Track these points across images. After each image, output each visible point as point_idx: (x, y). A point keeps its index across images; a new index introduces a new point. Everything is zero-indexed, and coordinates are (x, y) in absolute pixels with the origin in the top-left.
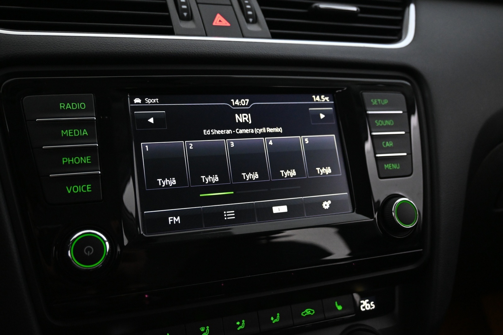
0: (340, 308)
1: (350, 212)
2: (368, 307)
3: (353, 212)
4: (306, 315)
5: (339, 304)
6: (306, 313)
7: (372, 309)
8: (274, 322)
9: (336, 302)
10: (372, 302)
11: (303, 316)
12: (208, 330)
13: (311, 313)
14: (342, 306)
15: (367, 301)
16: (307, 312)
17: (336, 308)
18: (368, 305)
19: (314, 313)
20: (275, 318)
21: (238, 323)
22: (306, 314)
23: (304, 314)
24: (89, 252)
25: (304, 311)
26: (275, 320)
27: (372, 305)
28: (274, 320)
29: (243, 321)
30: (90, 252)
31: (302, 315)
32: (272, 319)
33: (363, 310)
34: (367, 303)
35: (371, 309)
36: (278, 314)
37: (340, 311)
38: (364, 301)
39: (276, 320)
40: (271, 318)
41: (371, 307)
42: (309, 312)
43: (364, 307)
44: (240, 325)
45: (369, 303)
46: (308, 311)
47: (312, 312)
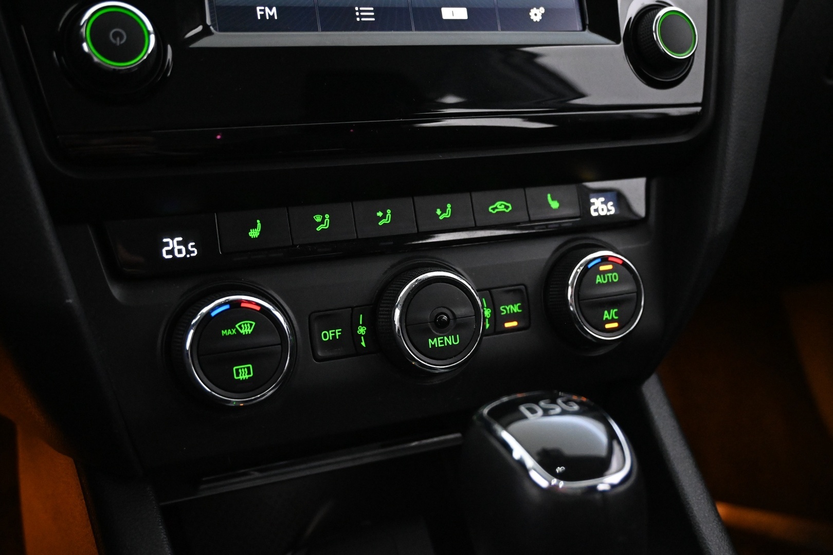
0: (555, 205)
1: (578, 29)
2: (603, 210)
3: (584, 29)
4: (497, 212)
5: (553, 199)
6: (496, 208)
7: (610, 215)
8: (441, 218)
9: (549, 196)
10: (611, 203)
11: (491, 213)
12: (327, 221)
13: (505, 210)
14: (559, 202)
15: (602, 199)
16: (498, 207)
17: (549, 205)
18: (604, 206)
19: (510, 208)
20: (444, 211)
21: (380, 214)
22: (496, 210)
23: (494, 209)
24: (118, 39)
25: (494, 204)
26: (444, 214)
27: (610, 208)
28: (441, 214)
29: (389, 211)
30: (121, 40)
31: (490, 210)
32: (439, 212)
33: (594, 214)
34: (602, 203)
35: (608, 214)
36: (449, 206)
37: (555, 210)
38: (597, 199)
39: (447, 215)
40: (436, 211)
41: (609, 210)
42: (503, 206)
43: (596, 210)
44: (384, 217)
45: (605, 203)
46: (500, 205)
47: (507, 207)
